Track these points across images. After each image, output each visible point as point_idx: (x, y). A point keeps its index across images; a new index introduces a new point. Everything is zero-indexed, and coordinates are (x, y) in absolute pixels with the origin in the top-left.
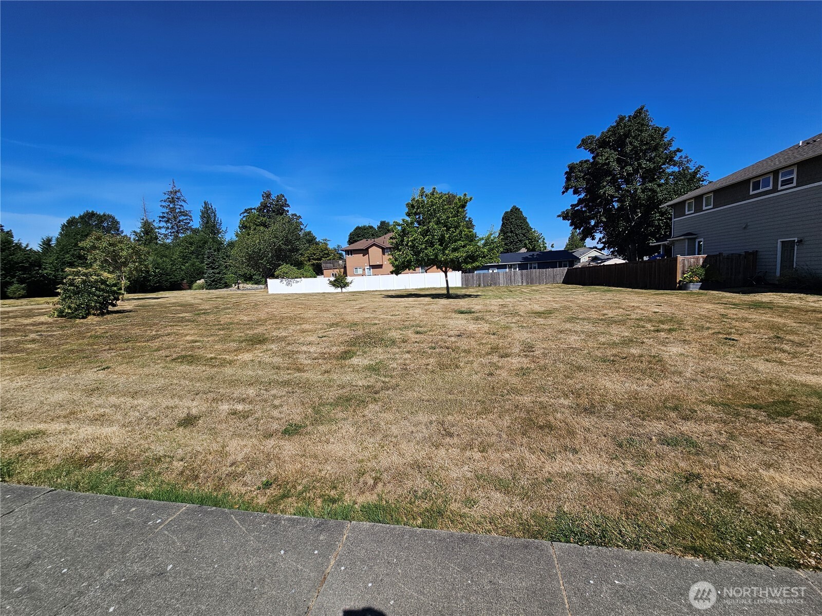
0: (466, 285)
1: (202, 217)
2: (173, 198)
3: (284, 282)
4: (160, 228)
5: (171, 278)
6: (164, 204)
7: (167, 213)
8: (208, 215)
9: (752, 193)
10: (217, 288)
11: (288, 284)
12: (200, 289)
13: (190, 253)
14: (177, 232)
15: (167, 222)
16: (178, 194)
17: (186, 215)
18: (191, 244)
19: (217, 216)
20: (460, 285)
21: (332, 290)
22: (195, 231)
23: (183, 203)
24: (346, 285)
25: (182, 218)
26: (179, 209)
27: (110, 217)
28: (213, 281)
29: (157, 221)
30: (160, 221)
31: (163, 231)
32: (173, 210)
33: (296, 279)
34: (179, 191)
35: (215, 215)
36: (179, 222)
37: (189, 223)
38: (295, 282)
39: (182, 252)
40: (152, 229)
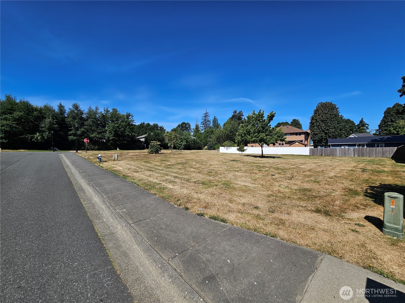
0: (312, 154)
1: (213, 122)
2: (206, 115)
3: (225, 148)
4: (201, 127)
5: (198, 145)
6: (203, 118)
7: (203, 121)
8: (215, 120)
10: (211, 150)
11: (227, 149)
12: (205, 150)
13: (207, 136)
14: (206, 128)
15: (203, 124)
16: (208, 114)
17: (209, 122)
18: (208, 133)
19: (218, 121)
20: (308, 154)
22: (211, 128)
23: (209, 117)
24: (244, 151)
25: (208, 123)
26: (207, 119)
27: (188, 123)
28: (210, 147)
29: (200, 124)
30: (201, 124)
31: (201, 128)
32: (205, 120)
34: (208, 113)
35: (217, 121)
36: (207, 124)
37: (210, 124)
38: (229, 148)
39: (204, 136)
40: (198, 127)
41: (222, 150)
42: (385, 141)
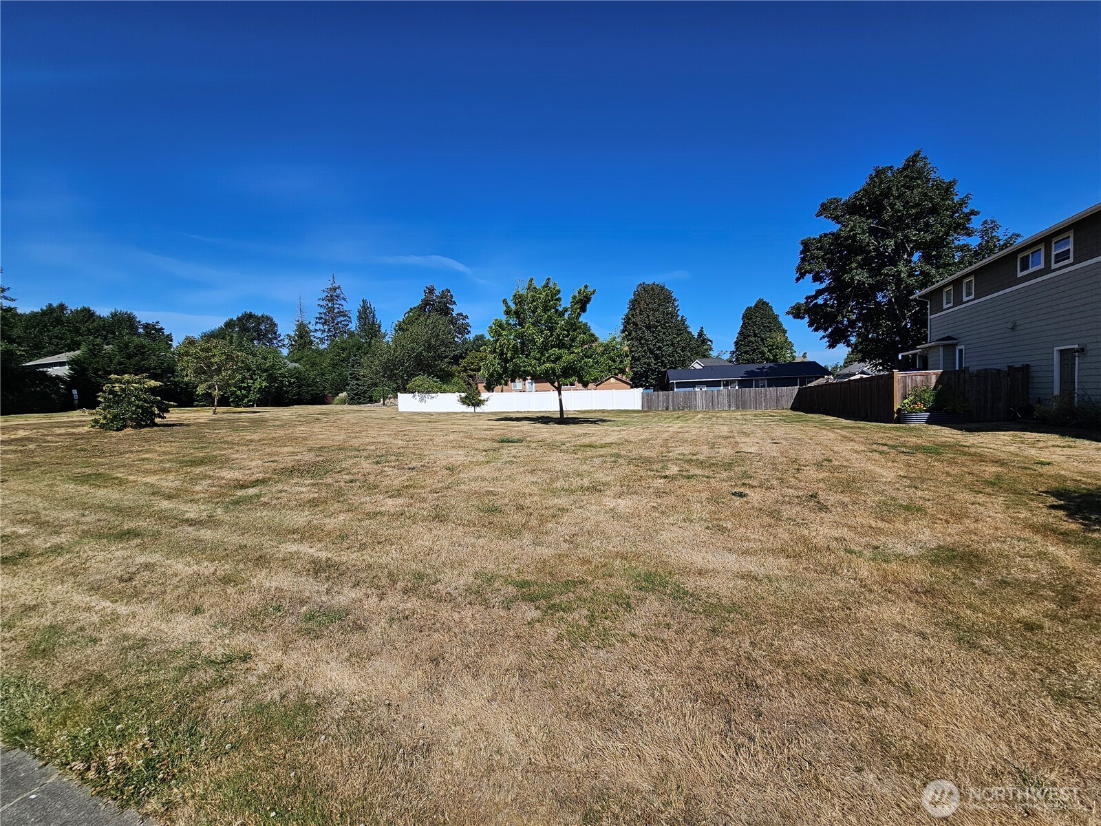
0: (648, 407)
1: (360, 318)
2: (333, 295)
3: (417, 397)
4: (316, 331)
5: (312, 390)
6: (322, 303)
7: (325, 314)
8: (366, 313)
9: (1020, 275)
10: (360, 403)
11: (422, 400)
12: (341, 404)
13: (342, 361)
14: (334, 336)
15: (324, 324)
16: (338, 291)
17: (345, 316)
18: (343, 349)
19: (376, 316)
20: (638, 407)
22: (351, 335)
23: (342, 302)
25: (342, 319)
26: (338, 308)
27: (268, 318)
28: (356, 394)
29: (313, 322)
30: (317, 322)
31: (319, 334)
32: (331, 310)
33: (431, 394)
34: (339, 288)
35: (374, 316)
36: (337, 324)
37: (348, 325)
38: (429, 397)
39: (332, 359)
40: (307, 332)
41: (407, 402)
42: (767, 374)
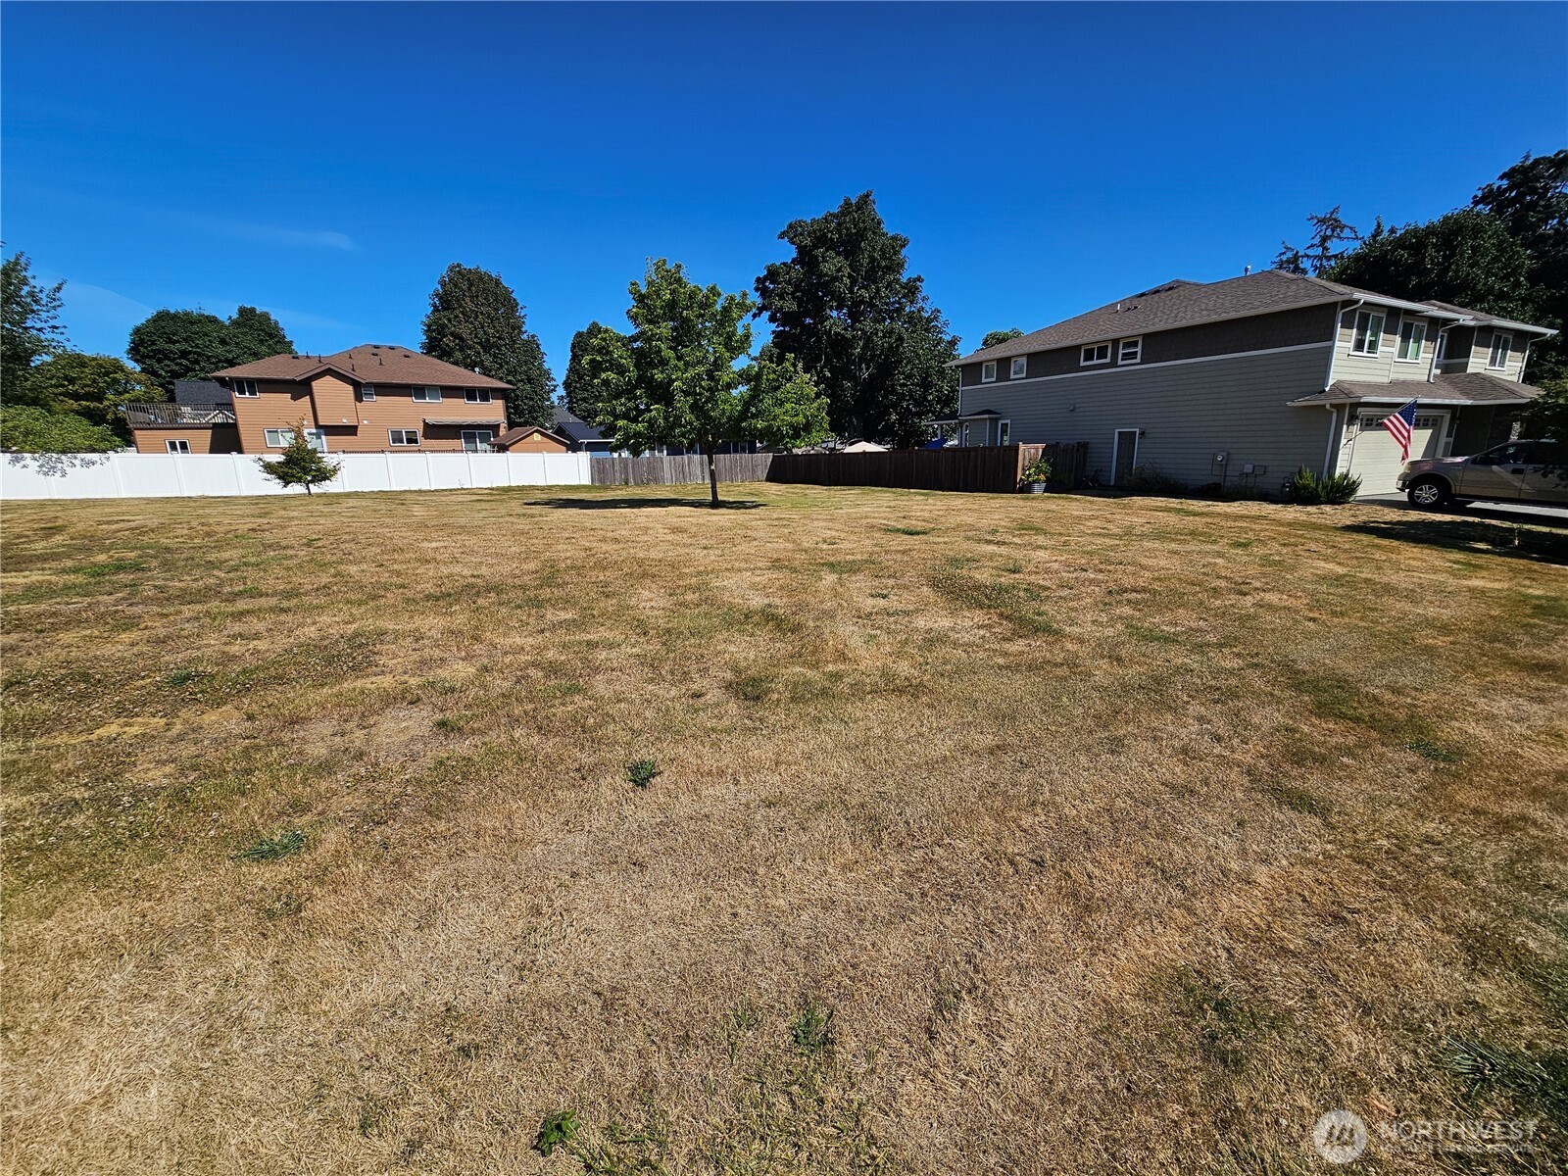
0: (600, 481)
3: (29, 462)
9: (1082, 364)
20: (586, 480)
21: (274, 487)
33: (80, 456)
38: (77, 462)
